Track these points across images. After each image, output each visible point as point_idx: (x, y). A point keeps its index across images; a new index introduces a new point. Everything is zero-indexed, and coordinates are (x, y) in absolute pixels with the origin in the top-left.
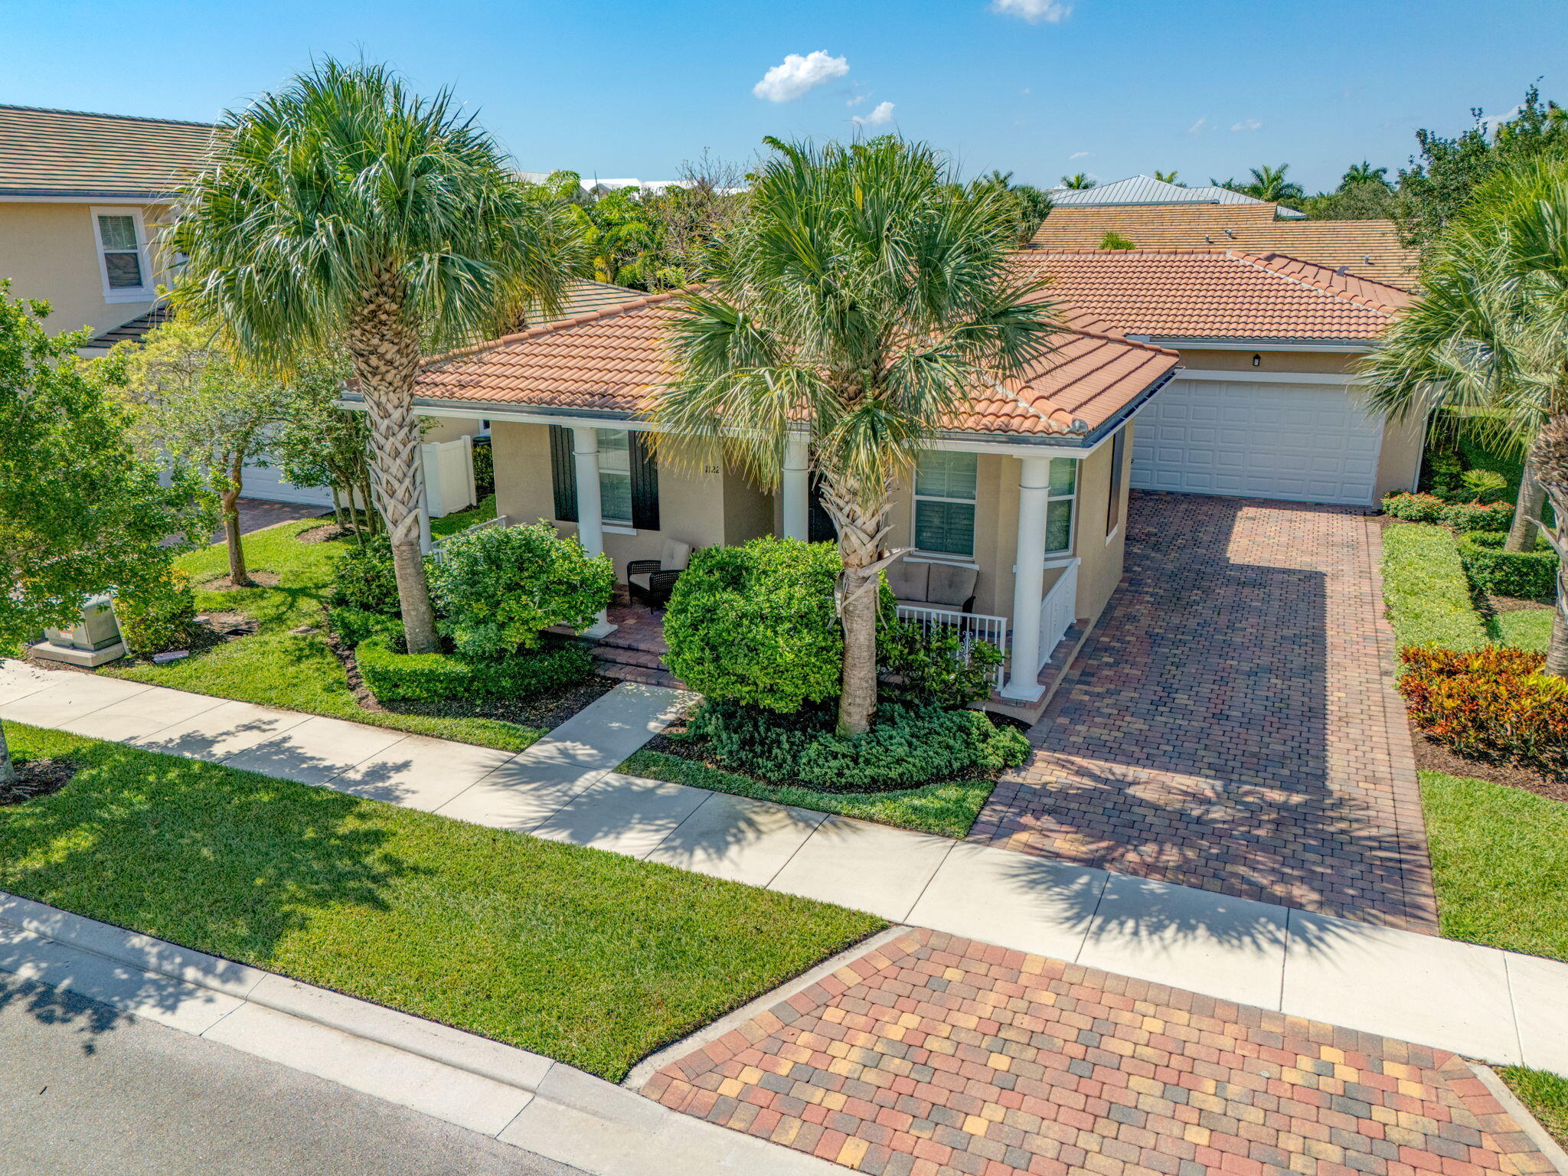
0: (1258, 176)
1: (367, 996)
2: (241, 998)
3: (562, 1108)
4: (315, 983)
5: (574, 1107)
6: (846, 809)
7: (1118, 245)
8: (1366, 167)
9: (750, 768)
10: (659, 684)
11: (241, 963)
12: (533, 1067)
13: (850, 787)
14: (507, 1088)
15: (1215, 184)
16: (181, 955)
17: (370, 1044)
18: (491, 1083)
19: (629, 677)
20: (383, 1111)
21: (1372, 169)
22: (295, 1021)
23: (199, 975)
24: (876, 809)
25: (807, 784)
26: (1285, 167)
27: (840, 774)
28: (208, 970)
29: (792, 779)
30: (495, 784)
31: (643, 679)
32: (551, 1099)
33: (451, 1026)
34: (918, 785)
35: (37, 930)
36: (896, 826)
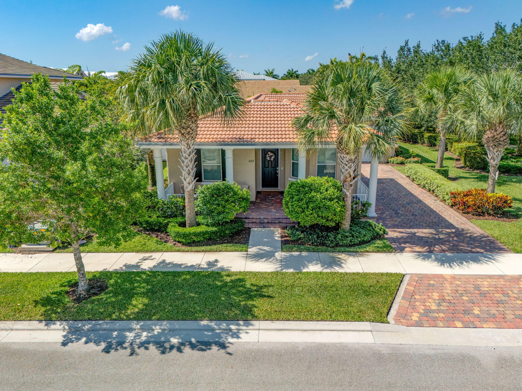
0: (267, 72)
1: (299, 320)
2: (257, 330)
3: (382, 333)
4: (278, 320)
5: (385, 332)
6: (358, 250)
7: (277, 92)
8: (292, 70)
9: (323, 244)
10: (264, 227)
11: (247, 320)
12: (366, 325)
13: (354, 245)
14: (362, 332)
15: (255, 74)
16: (224, 323)
17: (309, 332)
18: (357, 332)
19: (253, 226)
20: (338, 345)
21: (294, 71)
22: (281, 331)
23: (237, 327)
24: (368, 249)
25: (342, 246)
26: (274, 70)
27: (351, 242)
28: (239, 325)
29: (337, 245)
30: (252, 261)
31: (259, 226)
32: (377, 331)
33: (331, 321)
34: (369, 242)
35: (160, 329)
36: (376, 252)
